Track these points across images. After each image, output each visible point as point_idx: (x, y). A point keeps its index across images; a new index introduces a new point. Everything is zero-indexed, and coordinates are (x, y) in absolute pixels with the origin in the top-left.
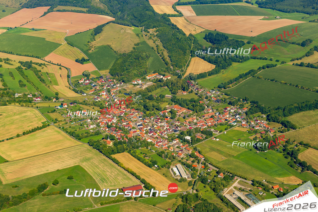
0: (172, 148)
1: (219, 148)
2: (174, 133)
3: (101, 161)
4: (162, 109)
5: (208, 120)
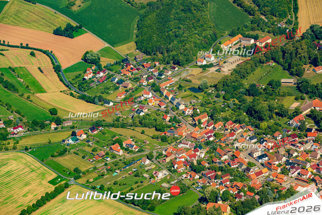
4: (290, 113)
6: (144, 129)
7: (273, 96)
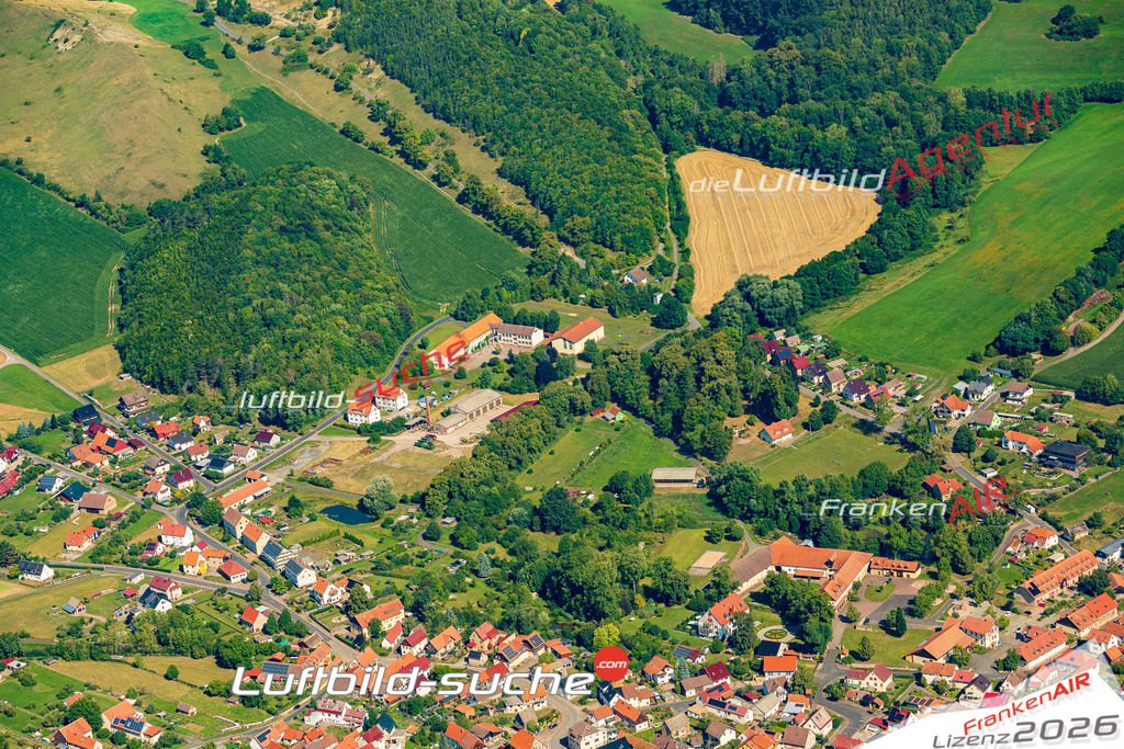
5: (1079, 611)
6: (176, 660)
7: (630, 532)
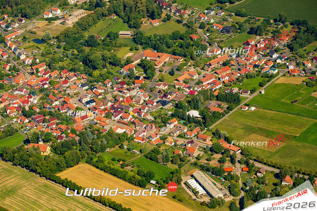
0: (170, 139)
1: (261, 125)
2: (161, 108)
3: (40, 190)
4: (123, 62)
5: (221, 70)
7: (110, 47)
